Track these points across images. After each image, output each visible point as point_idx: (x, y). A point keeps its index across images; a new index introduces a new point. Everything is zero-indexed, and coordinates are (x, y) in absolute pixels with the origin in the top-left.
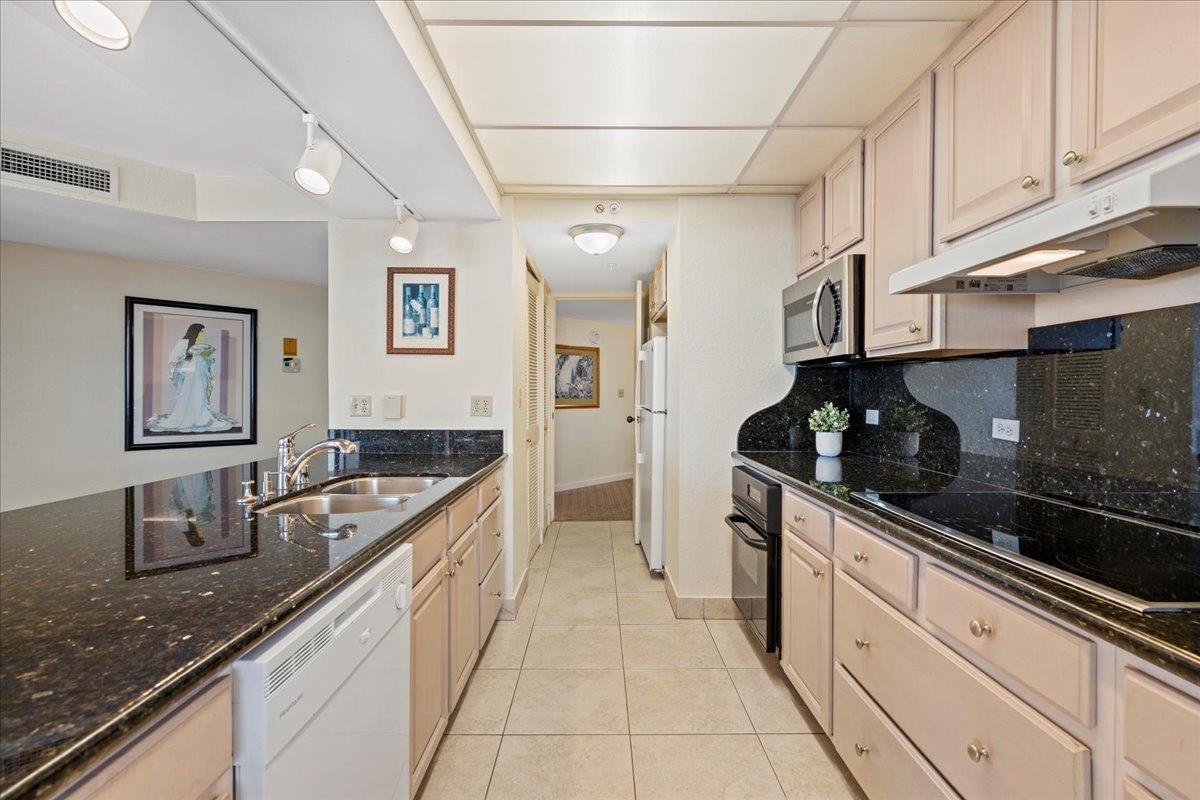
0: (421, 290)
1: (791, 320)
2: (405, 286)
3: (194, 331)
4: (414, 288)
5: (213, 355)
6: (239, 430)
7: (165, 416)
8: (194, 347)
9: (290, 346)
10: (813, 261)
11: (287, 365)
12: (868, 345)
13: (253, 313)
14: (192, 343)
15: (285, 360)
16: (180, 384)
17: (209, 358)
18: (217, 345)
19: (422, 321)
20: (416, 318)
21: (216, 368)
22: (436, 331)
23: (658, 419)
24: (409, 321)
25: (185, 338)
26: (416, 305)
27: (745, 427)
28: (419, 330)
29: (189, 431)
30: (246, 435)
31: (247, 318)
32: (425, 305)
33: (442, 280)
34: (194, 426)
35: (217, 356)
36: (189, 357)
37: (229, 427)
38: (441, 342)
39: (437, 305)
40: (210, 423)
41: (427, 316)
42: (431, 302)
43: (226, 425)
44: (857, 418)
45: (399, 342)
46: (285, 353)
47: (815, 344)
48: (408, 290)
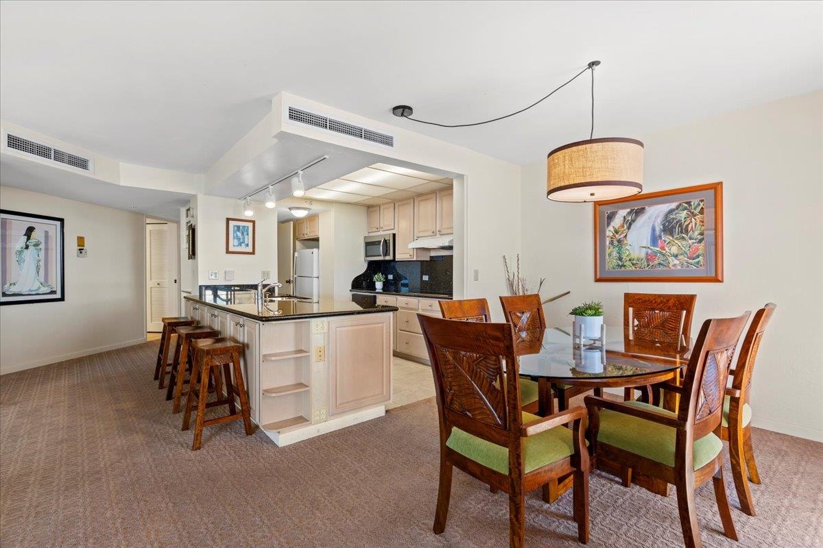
0: (241, 228)
1: (368, 247)
2: (234, 226)
3: (30, 231)
4: (238, 227)
5: (40, 246)
6: (53, 292)
7: (14, 284)
8: (30, 241)
9: (81, 241)
10: (375, 230)
11: (81, 253)
12: (397, 257)
13: (62, 220)
14: (29, 238)
15: (80, 250)
16: (22, 264)
17: (38, 248)
18: (43, 240)
19: (241, 241)
20: (239, 239)
21: (42, 253)
22: (247, 245)
23: (315, 280)
24: (236, 240)
25: (25, 235)
26: (239, 234)
27: (354, 281)
28: (240, 244)
29: (27, 293)
30: (58, 296)
31: (58, 223)
32: (243, 234)
33: (250, 225)
34: (30, 290)
35: (42, 246)
36: (27, 247)
37: (49, 291)
38: (250, 249)
39: (248, 234)
40: (39, 288)
41: (244, 238)
42: (245, 233)
43: (47, 290)
44: (386, 278)
45: (231, 249)
46: (79, 246)
47: (381, 256)
48: (236, 228)
